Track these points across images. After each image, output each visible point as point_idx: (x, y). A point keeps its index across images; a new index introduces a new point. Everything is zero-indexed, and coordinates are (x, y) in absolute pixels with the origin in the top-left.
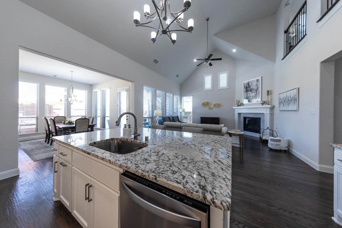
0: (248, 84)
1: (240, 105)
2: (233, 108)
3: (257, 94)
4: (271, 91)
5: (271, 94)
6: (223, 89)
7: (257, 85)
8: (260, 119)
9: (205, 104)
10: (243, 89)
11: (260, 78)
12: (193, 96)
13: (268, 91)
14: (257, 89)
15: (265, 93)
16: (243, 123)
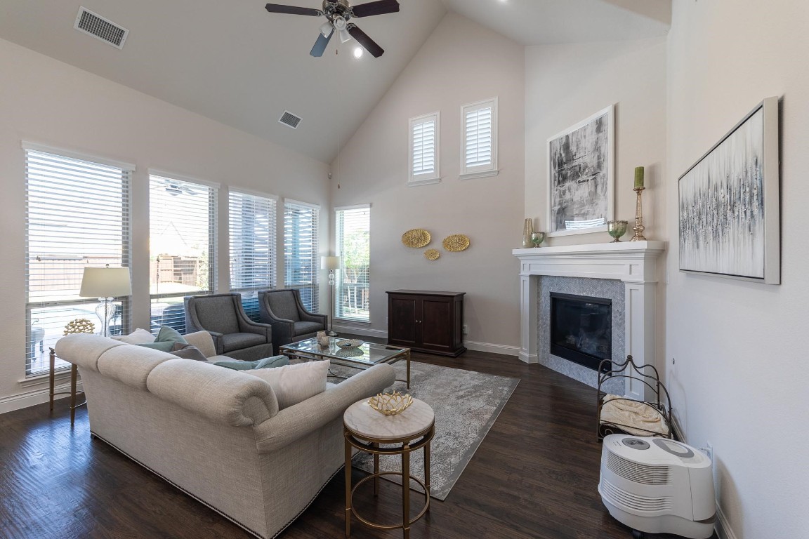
0: (566, 147)
1: (536, 239)
2: (515, 252)
3: (599, 188)
4: (653, 169)
5: (653, 186)
6: (480, 176)
7: (597, 149)
8: (607, 304)
9: (413, 240)
10: (546, 171)
11: (607, 111)
12: (371, 206)
13: (640, 172)
14: (599, 166)
15: (627, 181)
16: (549, 319)
